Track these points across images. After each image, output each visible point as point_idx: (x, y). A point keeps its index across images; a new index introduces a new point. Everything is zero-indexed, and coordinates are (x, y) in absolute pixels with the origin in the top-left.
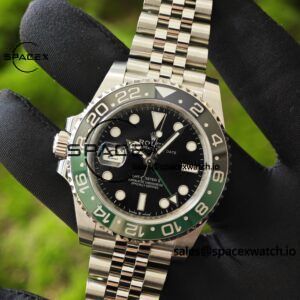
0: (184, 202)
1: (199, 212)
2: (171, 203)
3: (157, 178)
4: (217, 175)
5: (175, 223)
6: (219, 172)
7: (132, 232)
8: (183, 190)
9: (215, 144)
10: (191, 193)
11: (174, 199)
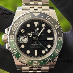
0: (50, 50)
1: (56, 52)
2: (46, 51)
3: (40, 44)
4: (59, 38)
5: (49, 58)
6: (60, 37)
7: (35, 64)
8: (49, 46)
9: (57, 28)
10: (52, 47)
11: (46, 50)
